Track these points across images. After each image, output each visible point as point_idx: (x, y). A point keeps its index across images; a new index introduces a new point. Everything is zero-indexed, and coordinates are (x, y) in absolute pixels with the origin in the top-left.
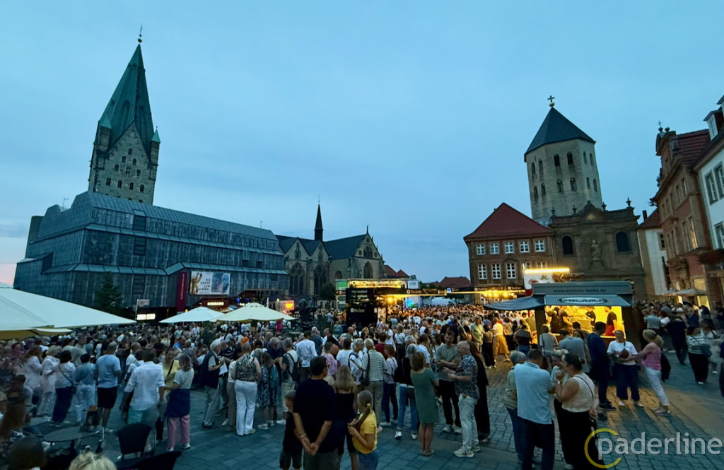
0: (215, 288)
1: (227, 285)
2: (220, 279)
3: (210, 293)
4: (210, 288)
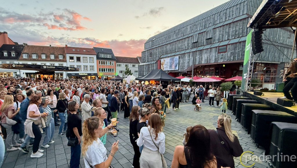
0: (171, 66)
1: (177, 64)
2: (173, 61)
3: (169, 70)
4: (169, 67)
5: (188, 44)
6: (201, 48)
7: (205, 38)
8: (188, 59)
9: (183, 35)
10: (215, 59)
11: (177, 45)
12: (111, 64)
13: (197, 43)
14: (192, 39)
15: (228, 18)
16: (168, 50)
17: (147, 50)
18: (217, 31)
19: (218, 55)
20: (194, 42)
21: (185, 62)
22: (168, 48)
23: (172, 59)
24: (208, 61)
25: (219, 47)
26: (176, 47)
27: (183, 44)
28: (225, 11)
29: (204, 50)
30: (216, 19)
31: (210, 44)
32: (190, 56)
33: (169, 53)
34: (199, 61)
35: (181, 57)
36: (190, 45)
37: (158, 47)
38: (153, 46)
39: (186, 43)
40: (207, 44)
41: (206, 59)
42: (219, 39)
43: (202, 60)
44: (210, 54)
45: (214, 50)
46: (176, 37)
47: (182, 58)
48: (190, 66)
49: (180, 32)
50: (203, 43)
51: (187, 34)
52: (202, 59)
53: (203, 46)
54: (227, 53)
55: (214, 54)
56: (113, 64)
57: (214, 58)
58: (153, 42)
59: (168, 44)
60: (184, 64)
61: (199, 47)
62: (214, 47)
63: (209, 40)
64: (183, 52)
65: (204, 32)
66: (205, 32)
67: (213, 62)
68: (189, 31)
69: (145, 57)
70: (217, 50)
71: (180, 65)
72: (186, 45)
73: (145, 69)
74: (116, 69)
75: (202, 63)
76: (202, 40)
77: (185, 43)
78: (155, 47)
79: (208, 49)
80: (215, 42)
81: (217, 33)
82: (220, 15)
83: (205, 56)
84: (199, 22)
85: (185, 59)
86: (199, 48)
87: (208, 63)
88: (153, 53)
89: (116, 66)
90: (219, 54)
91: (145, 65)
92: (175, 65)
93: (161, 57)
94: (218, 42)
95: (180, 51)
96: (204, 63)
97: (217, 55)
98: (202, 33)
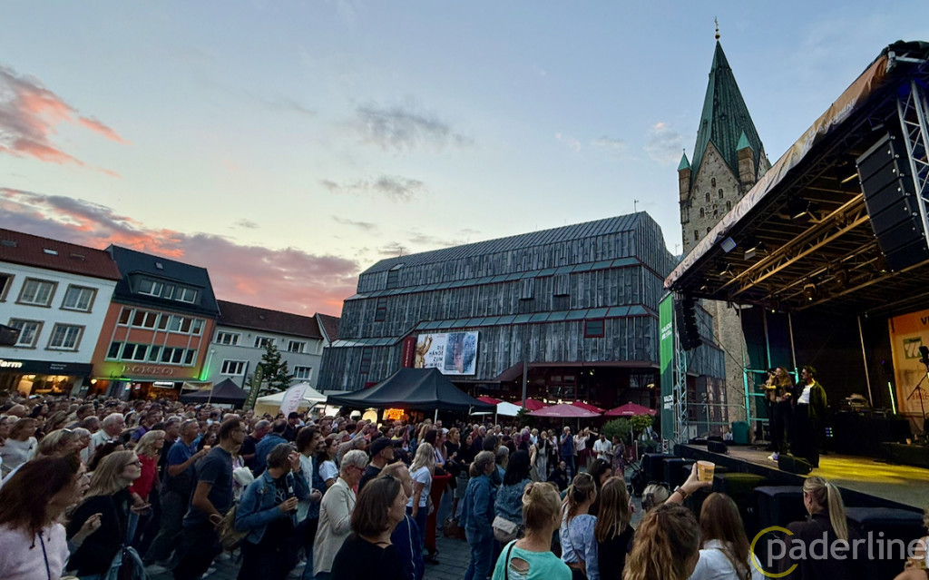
5: (507, 300)
6: (543, 317)
7: (552, 292)
8: (507, 343)
9: (494, 272)
10: (580, 352)
11: (476, 297)
12: (185, 328)
13: (532, 303)
14: (517, 288)
15: (600, 255)
16: (445, 307)
17: (368, 298)
18: (580, 280)
19: (585, 341)
20: (524, 297)
21: (496, 350)
22: (445, 302)
23: (457, 340)
24: (560, 356)
25: (587, 320)
26: (471, 302)
27: (492, 298)
28: (593, 239)
29: (550, 322)
30: (575, 252)
31: (565, 310)
32: (511, 336)
33: (446, 319)
34: (538, 354)
35: (486, 335)
36: (512, 303)
37: (412, 293)
38: (390, 286)
39: (501, 296)
40: (558, 310)
41: (556, 349)
42: (584, 301)
43: (545, 351)
44: (566, 338)
45: (574, 326)
46: (471, 274)
47: (490, 340)
48: (512, 365)
49: (486, 264)
50: (548, 304)
51: (504, 272)
52: (545, 347)
53: (547, 311)
54: (605, 339)
55: (575, 338)
56: (196, 331)
57: (575, 350)
58: (391, 274)
59: (445, 290)
60: (493, 358)
61: (535, 312)
62: (575, 320)
63: (562, 300)
64: (491, 322)
65: (550, 276)
66: (552, 278)
67: (572, 359)
68: (509, 264)
69: (356, 321)
70: (583, 328)
71: (481, 360)
72: (501, 302)
73: (348, 365)
74: (211, 351)
75: (547, 360)
76: (544, 296)
77: (498, 296)
78: (397, 291)
79: (560, 322)
80: (575, 307)
81: (580, 286)
82: (582, 245)
83: (552, 342)
84: (536, 248)
85: (496, 342)
86: (537, 315)
87: (559, 361)
88: (388, 309)
89: (211, 339)
90: (587, 339)
91: (354, 347)
92: (465, 357)
93: (419, 327)
94: (583, 309)
95: (483, 317)
96: (551, 360)
97: (582, 342)
98: (544, 277)
